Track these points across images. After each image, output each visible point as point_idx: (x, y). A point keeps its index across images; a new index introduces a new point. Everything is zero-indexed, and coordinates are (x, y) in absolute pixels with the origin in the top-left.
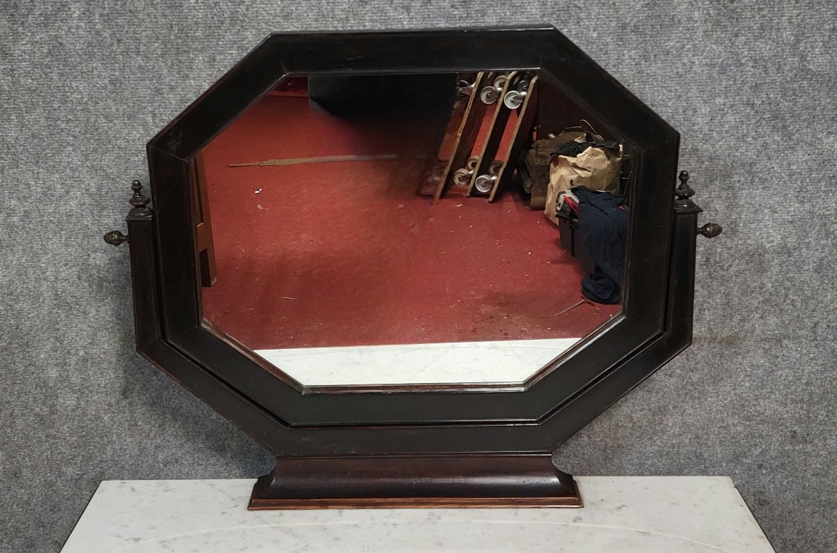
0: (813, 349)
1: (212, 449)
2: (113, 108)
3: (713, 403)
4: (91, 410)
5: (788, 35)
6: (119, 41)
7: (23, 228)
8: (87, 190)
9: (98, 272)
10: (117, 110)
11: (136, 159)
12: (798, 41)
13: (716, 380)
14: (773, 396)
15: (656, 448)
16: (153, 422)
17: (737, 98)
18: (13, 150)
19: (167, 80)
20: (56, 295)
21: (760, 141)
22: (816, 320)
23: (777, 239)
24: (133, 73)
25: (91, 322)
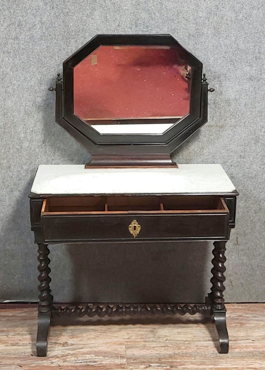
0: (245, 129)
1: (69, 160)
2: (47, 55)
3: (217, 145)
4: (33, 148)
5: (233, 38)
6: (50, 35)
7: (17, 90)
8: (37, 79)
9: (38, 104)
10: (48, 55)
11: (52, 69)
12: (236, 40)
13: (218, 138)
14: (234, 144)
15: (201, 160)
16: (52, 152)
17: (221, 55)
18: (16, 66)
19: (63, 47)
20: (25, 111)
21: (227, 68)
22: (245, 120)
23: (234, 96)
24: (53, 45)
25: (35, 119)
